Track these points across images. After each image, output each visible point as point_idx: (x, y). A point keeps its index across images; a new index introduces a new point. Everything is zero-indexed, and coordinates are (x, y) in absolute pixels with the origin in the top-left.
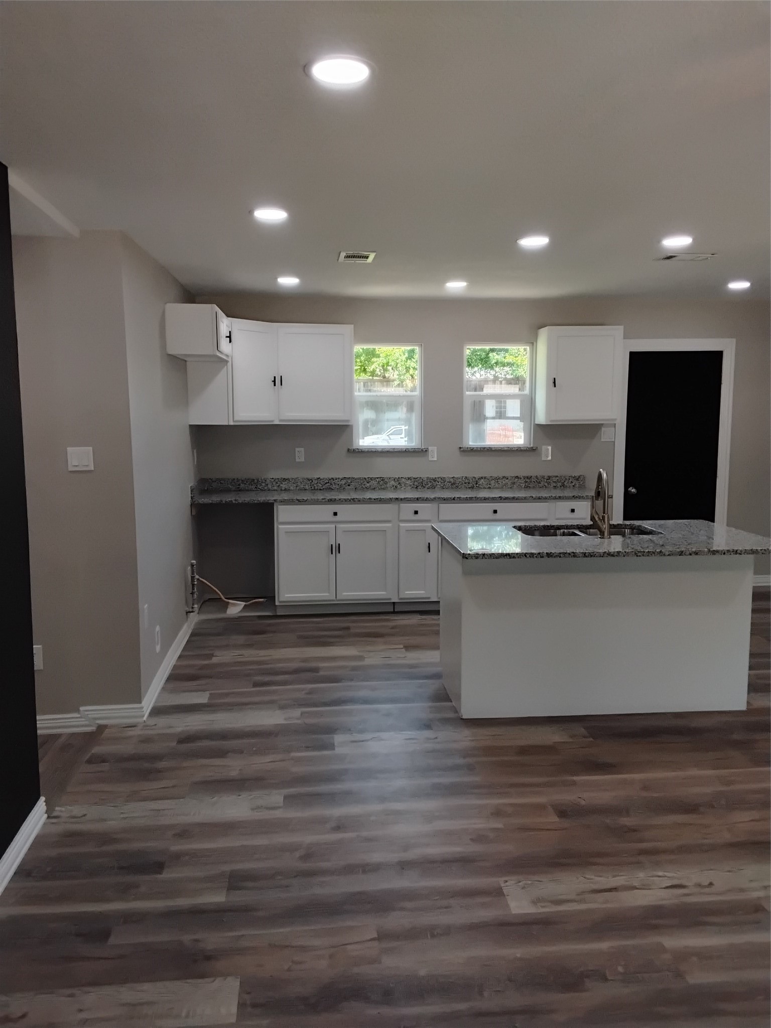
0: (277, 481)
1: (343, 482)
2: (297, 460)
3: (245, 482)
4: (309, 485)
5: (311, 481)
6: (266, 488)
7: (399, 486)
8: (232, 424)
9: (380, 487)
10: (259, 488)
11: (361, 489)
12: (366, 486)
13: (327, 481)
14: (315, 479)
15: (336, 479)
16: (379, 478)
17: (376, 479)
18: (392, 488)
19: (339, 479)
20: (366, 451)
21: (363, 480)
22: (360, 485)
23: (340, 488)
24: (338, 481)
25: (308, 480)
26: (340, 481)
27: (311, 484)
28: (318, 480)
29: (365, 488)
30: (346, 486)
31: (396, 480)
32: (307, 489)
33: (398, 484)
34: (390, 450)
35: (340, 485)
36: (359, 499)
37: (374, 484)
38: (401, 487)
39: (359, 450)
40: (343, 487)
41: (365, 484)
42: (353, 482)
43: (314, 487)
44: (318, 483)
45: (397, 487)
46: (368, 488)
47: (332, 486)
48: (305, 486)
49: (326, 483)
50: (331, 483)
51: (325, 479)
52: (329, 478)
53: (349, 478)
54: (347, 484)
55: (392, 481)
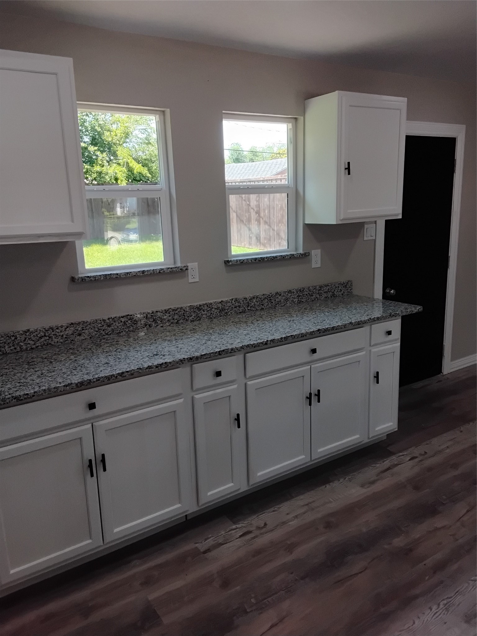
1: (70, 331)
9: (127, 330)
11: (100, 337)
12: (106, 332)
13: (41, 333)
14: (21, 334)
15: (57, 329)
16: (125, 317)
17: (121, 318)
18: (145, 329)
19: (62, 328)
20: (102, 278)
21: (101, 322)
22: (97, 331)
23: (66, 341)
24: (61, 331)
25: (8, 336)
26: (65, 330)
27: (13, 343)
28: (26, 335)
29: (105, 334)
30: (75, 337)
31: (149, 316)
32: (8, 352)
33: (152, 321)
34: (138, 274)
35: (65, 336)
36: (131, 371)
37: (118, 327)
38: (157, 326)
39: (91, 278)
40: (70, 339)
41: (105, 329)
42: (86, 328)
43: (21, 347)
44: (27, 339)
45: (151, 326)
46: (110, 334)
47: (52, 340)
48: (3, 348)
49: (40, 337)
50: (49, 335)
51: (38, 331)
52: (45, 329)
53: (78, 324)
54: (77, 333)
55: (144, 318)
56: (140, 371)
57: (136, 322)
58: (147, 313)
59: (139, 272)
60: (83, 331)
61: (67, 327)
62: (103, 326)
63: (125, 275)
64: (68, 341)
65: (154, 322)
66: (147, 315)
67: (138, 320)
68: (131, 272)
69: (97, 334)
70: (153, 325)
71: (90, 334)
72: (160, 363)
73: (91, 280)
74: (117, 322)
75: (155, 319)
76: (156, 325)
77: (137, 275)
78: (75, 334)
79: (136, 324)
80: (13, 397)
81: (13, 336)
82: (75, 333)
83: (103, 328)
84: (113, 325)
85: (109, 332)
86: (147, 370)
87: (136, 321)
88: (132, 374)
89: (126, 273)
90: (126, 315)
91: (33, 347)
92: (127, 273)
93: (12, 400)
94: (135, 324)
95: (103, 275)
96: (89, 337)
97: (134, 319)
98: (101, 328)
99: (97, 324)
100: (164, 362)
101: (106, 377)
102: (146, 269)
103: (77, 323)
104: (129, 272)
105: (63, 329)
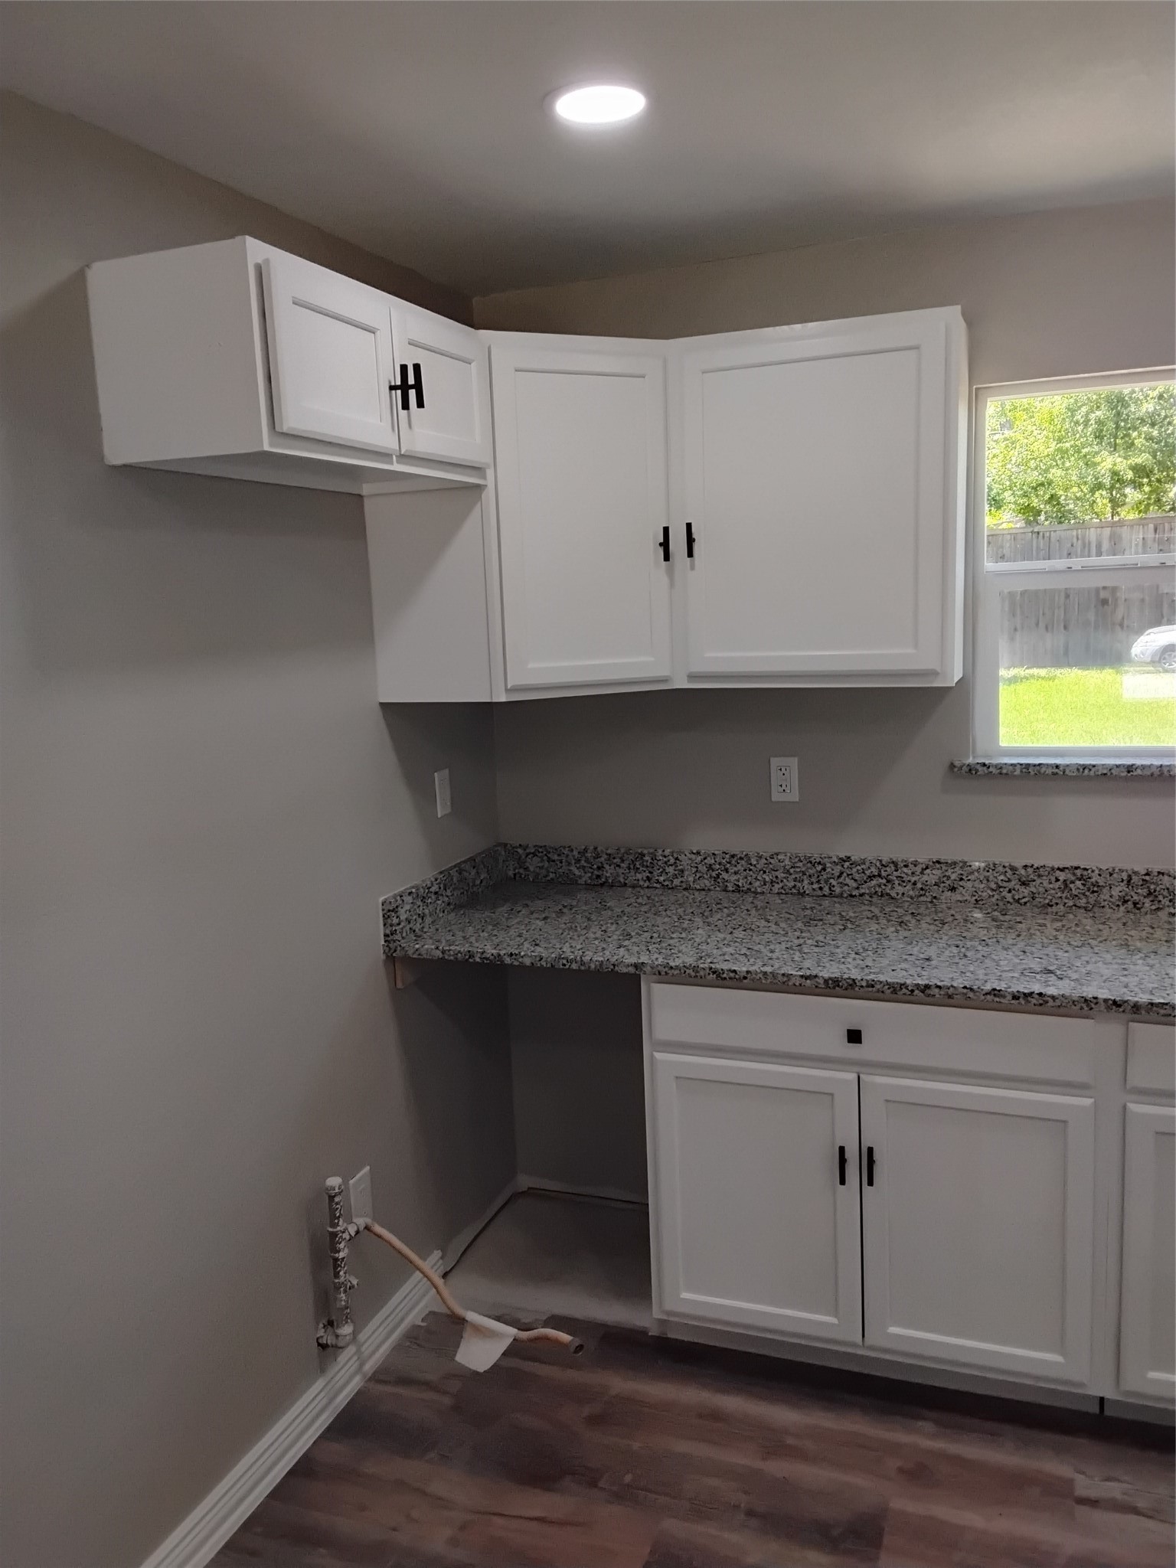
0: (711, 861)
1: (932, 876)
2: (776, 796)
3: (617, 861)
4: (814, 880)
5: (819, 868)
6: (676, 882)
7: (1147, 901)
8: (503, 699)
9: (1071, 903)
10: (658, 882)
11: (1001, 904)
12: (1016, 897)
13: (873, 869)
14: (835, 862)
15: (906, 866)
16: (1067, 871)
17: (1058, 872)
18: (1122, 908)
19: (915, 866)
20: (1018, 772)
21: (1006, 872)
22: (993, 890)
23: (921, 895)
24: (913, 873)
25: (811, 862)
26: (922, 873)
27: (818, 876)
28: (843, 866)
29: (1011, 900)
30: (943, 892)
31: (1135, 879)
32: (807, 892)
33: (1145, 894)
34: (1113, 771)
35: (919, 885)
36: (949, 988)
37: (1046, 891)
38: (1158, 909)
39: (991, 769)
40: (931, 893)
41: (1014, 890)
42: (969, 878)
43: (831, 887)
44: (845, 874)
45: (1138, 906)
46: (1025, 903)
47: (893, 888)
48: (799, 882)
49: (870, 877)
50: (888, 875)
51: (868, 864)
52: (881, 861)
53: (951, 865)
54: (946, 885)
55: (1122, 884)
56: (971, 995)
57: (1095, 889)
58: (1130, 873)
59: (1118, 766)
60: (961, 883)
61: (927, 868)
62: (1009, 880)
63: (1078, 769)
64: (927, 897)
65: (1151, 899)
66: (1130, 876)
67: (1104, 885)
68: (1094, 766)
69: (993, 896)
70: (1147, 905)
71: (976, 892)
72: (1026, 991)
73: (991, 772)
74: (1044, 878)
75: (1155, 891)
76: (1154, 907)
77: (1112, 774)
78: (942, 885)
79: (1095, 894)
80: (711, 968)
81: (819, 863)
82: (944, 882)
83: (1011, 885)
84: (1034, 883)
85: (1024, 897)
86: (989, 997)
87: (1099, 886)
88: (950, 997)
89: (1080, 765)
90: (1072, 867)
91: (854, 894)
92: (1085, 767)
93: (709, 974)
94: (1093, 892)
95: (1021, 765)
96: (975, 898)
97: (1093, 880)
98: (1005, 884)
99: (995, 875)
100: (1036, 992)
101: (888, 983)
102: (1138, 762)
103: (949, 862)
104: (1090, 765)
105: (918, 869)
